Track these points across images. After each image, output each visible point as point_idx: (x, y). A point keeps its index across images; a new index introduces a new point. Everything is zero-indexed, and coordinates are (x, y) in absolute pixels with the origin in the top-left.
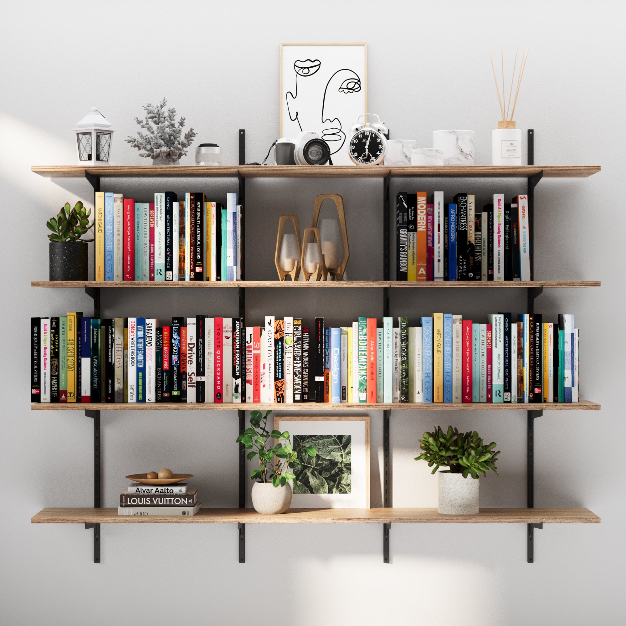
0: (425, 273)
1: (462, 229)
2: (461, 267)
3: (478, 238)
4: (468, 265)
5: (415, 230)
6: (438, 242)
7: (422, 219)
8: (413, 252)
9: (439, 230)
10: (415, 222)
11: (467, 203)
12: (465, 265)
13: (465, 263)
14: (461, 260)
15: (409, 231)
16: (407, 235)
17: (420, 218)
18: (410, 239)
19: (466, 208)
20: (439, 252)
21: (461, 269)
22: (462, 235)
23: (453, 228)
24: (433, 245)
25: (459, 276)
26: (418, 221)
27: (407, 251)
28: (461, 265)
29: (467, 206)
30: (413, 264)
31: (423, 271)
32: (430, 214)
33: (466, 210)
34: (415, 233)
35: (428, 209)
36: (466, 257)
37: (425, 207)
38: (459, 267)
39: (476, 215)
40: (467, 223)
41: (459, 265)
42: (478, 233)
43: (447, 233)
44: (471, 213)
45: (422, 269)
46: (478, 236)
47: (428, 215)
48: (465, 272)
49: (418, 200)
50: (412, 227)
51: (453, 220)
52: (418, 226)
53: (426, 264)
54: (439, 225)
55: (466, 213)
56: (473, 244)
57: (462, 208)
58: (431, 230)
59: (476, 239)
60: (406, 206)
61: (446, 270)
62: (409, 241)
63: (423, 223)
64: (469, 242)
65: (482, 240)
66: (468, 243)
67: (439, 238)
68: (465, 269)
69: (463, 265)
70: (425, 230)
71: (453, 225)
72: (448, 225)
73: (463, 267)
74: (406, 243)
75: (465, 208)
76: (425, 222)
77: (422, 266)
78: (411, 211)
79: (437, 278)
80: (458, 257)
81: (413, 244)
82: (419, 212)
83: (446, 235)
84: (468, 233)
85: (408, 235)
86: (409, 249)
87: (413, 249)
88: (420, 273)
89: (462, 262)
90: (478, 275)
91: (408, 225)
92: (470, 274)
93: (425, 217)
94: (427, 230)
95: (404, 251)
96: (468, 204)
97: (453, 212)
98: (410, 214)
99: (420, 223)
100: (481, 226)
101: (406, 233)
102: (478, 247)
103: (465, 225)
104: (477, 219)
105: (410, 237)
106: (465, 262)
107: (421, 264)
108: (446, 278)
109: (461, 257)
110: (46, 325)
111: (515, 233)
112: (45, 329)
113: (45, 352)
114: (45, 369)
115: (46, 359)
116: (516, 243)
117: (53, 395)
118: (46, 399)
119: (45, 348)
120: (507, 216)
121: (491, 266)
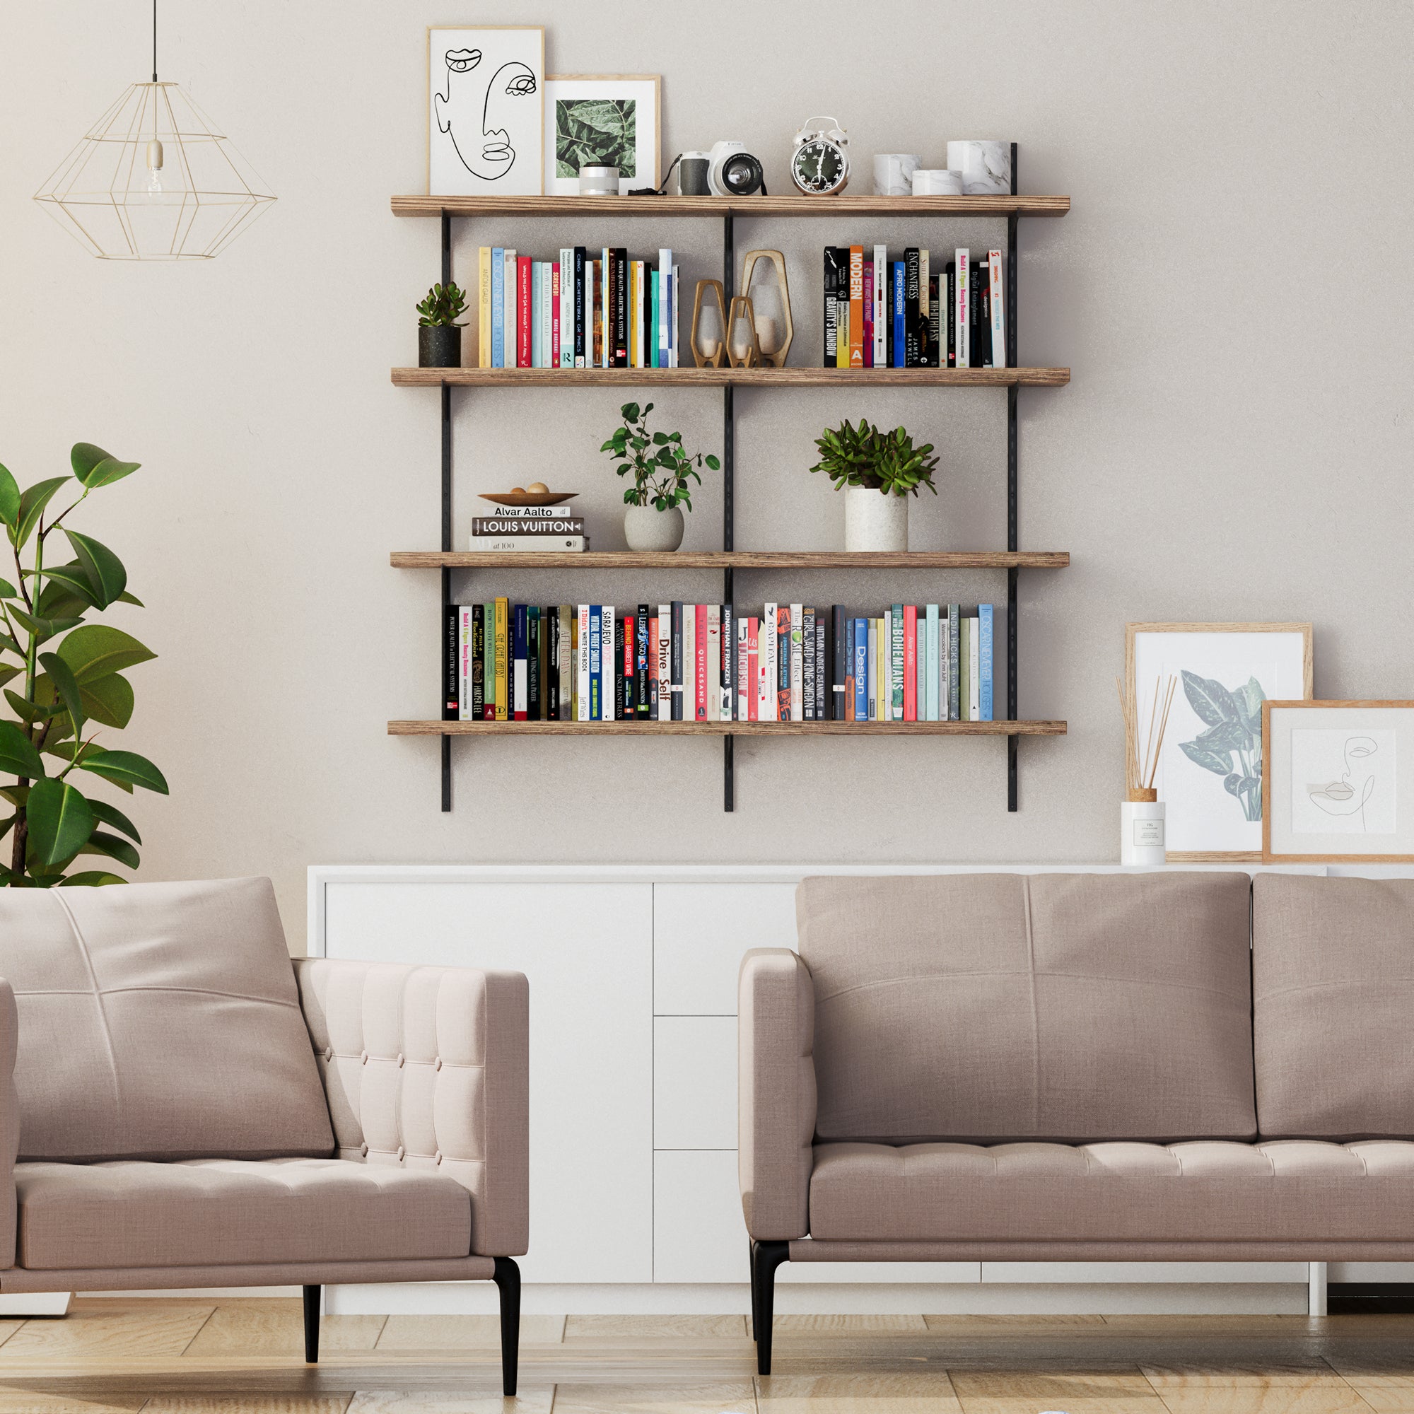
0: (860, 358)
1: (912, 296)
2: (910, 350)
3: (934, 310)
4: (920, 346)
5: (848, 299)
6: (878, 315)
7: (857, 283)
8: (845, 328)
9: (880, 299)
10: (847, 288)
11: (918, 261)
12: (916, 346)
13: (915, 344)
14: (910, 340)
15: (839, 299)
16: (836, 305)
17: (855, 281)
18: (840, 311)
19: (918, 268)
20: (880, 329)
21: (910, 352)
22: (912, 305)
23: (900, 295)
24: (873, 320)
25: (907, 362)
26: (852, 286)
27: (836, 328)
28: (910, 347)
29: (918, 265)
30: (845, 345)
31: (858, 355)
32: (867, 277)
33: (918, 271)
34: (848, 303)
35: (865, 270)
36: (917, 335)
37: (861, 266)
38: (907, 350)
39: (931, 278)
40: (918, 288)
41: (907, 347)
42: (934, 302)
43: (891, 303)
44: (923, 275)
45: (857, 352)
46: (934, 306)
47: (864, 277)
48: (916, 356)
49: (852, 257)
50: (844, 294)
51: (900, 284)
52: (852, 293)
53: (862, 345)
54: (880, 292)
55: (918, 275)
56: (926, 317)
57: (912, 268)
58: (869, 298)
59: (931, 311)
60: (835, 266)
61: (891, 354)
62: (840, 314)
63: (858, 288)
64: (922, 314)
65: (940, 311)
66: (920, 316)
67: (880, 310)
68: (916, 351)
69: (913, 346)
70: (861, 298)
71: (900, 291)
72: (893, 291)
73: (913, 349)
74: (835, 316)
75: (915, 268)
76: (861, 287)
77: (857, 348)
78: (842, 272)
79: (876, 364)
80: (907, 335)
81: (845, 318)
82: (852, 273)
83: (891, 306)
84: (921, 303)
85: (838, 305)
86: (840, 325)
87: (845, 325)
88: (854, 357)
89: (912, 342)
90: (935, 361)
91: (838, 292)
92: (922, 359)
93: (861, 280)
94: (864, 299)
95: (832, 327)
96: (921, 263)
97: (900, 274)
98: (840, 276)
99: (853, 288)
100: (938, 293)
101: (835, 303)
102: (934, 322)
103: (915, 291)
104: (933, 284)
105: (840, 308)
106: (916, 342)
107: (856, 344)
108: (890, 364)
109: (910, 335)
110: (466, 615)
111: (985, 303)
112: (465, 621)
113: (465, 651)
114: (465, 674)
115: (466, 661)
116: (986, 316)
117: (476, 710)
118: (466, 716)
119: (466, 647)
120: (973, 279)
121: (951, 348)
